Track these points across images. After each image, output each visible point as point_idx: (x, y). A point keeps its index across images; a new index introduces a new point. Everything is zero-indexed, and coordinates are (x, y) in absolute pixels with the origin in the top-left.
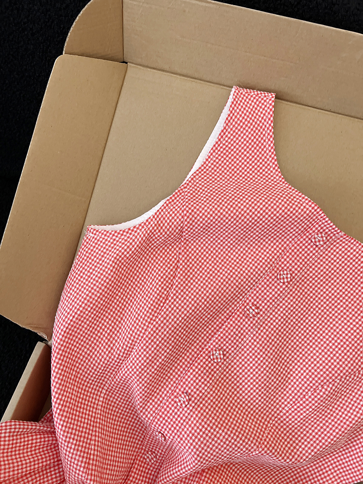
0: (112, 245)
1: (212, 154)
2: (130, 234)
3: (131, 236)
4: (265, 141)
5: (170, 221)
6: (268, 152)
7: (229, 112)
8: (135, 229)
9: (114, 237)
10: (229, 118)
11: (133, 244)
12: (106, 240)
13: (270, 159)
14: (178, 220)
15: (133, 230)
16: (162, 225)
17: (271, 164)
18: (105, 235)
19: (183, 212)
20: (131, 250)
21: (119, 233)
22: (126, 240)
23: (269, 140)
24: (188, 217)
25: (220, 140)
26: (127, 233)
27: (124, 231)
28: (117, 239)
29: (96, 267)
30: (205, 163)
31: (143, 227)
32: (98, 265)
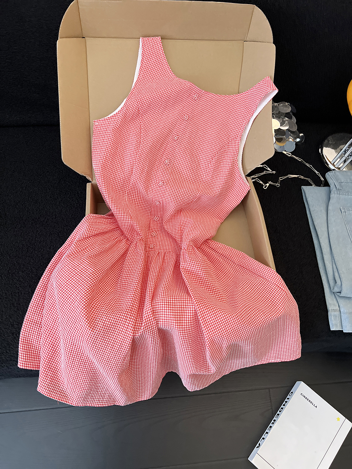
0: (109, 124)
1: (140, 73)
2: (116, 117)
3: (116, 118)
4: (162, 60)
5: (132, 106)
6: (165, 65)
7: (142, 50)
8: (117, 114)
9: (108, 121)
10: (143, 53)
11: (118, 121)
12: (105, 123)
13: (167, 68)
14: (136, 105)
15: (116, 115)
16: (129, 109)
17: (168, 71)
18: (104, 121)
19: (137, 100)
20: (118, 124)
21: (110, 118)
22: (114, 120)
23: (164, 59)
24: (140, 102)
25: (142, 65)
26: (114, 117)
27: (112, 116)
28: (110, 121)
29: (105, 136)
30: (139, 77)
31: (120, 112)
32: (106, 135)
